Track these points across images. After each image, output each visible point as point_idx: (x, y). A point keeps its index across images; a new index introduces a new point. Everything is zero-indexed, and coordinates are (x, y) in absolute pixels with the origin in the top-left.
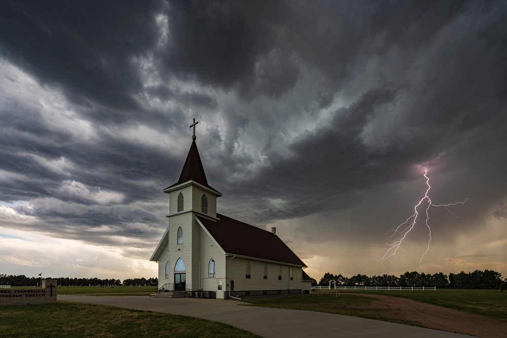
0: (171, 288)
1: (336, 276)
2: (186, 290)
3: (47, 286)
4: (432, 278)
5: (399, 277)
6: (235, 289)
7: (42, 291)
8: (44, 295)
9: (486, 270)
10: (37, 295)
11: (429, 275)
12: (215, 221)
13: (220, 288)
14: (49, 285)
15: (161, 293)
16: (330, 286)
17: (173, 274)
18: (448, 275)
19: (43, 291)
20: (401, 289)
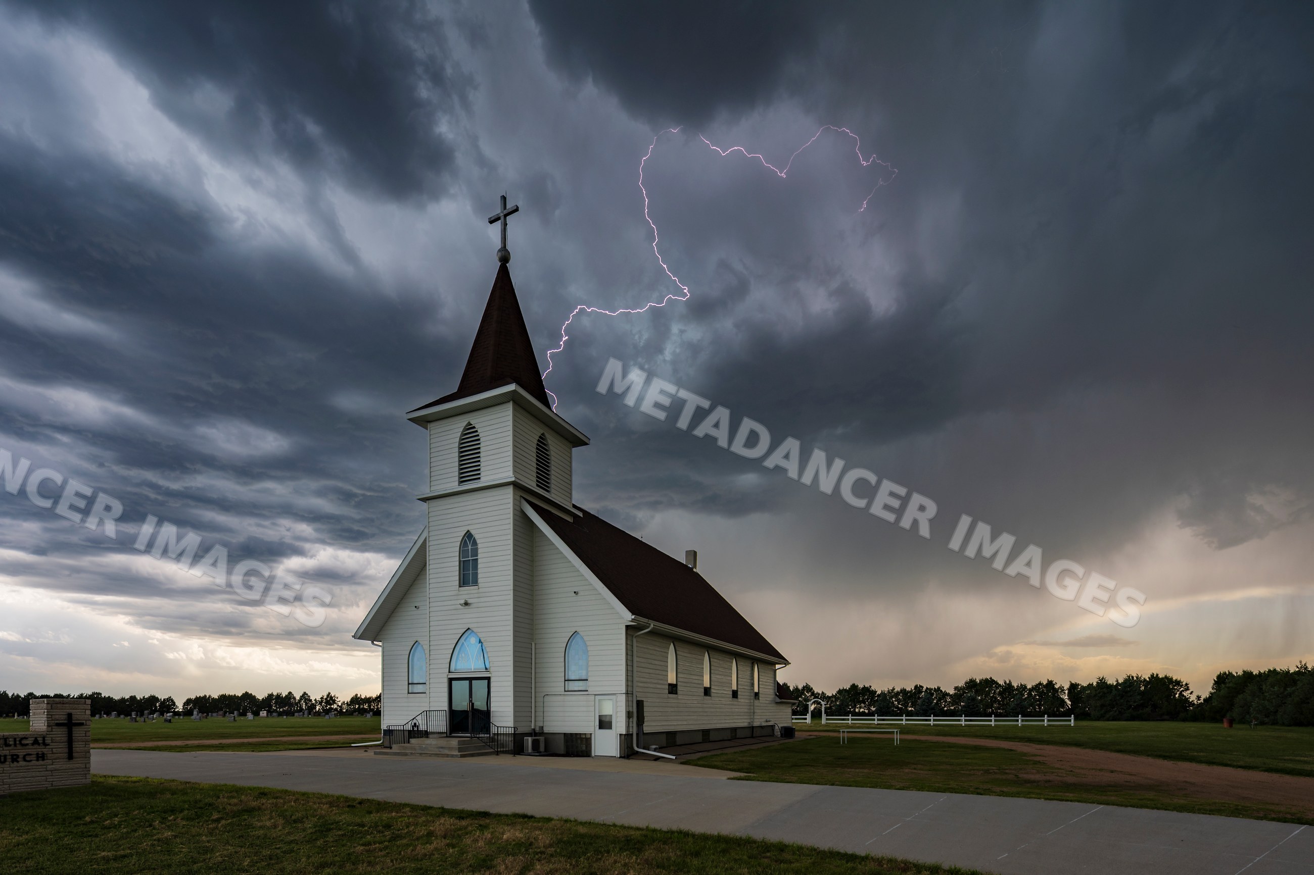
0: (440, 724)
1: (796, 689)
2: (494, 730)
3: (53, 724)
4: (1030, 694)
5: (952, 692)
6: (648, 728)
7: (36, 742)
8: (41, 757)
9: (1152, 676)
10: (15, 758)
11: (1023, 687)
12: (570, 519)
13: (604, 723)
14: (61, 716)
15: (413, 741)
16: (809, 716)
17: (446, 681)
18: (1066, 686)
19: (39, 740)
20: (993, 723)
